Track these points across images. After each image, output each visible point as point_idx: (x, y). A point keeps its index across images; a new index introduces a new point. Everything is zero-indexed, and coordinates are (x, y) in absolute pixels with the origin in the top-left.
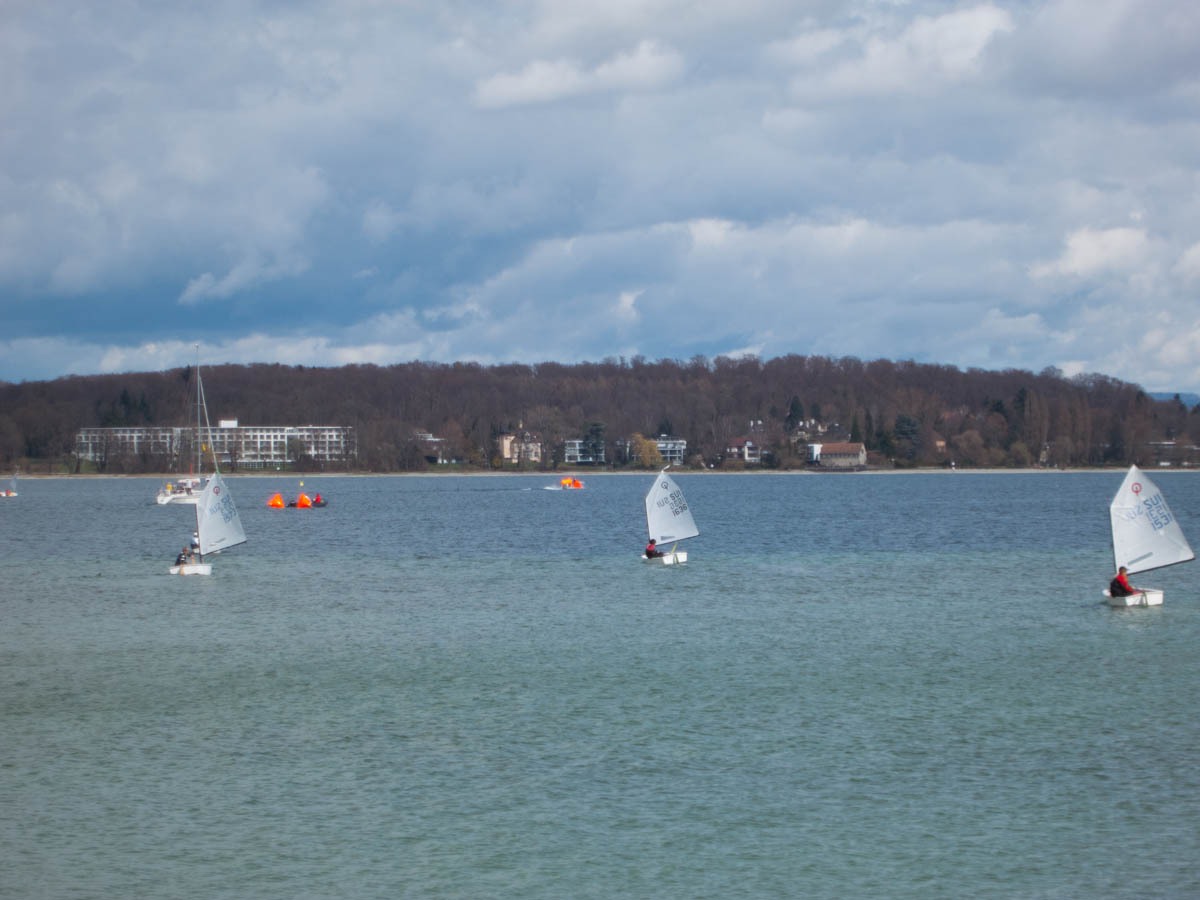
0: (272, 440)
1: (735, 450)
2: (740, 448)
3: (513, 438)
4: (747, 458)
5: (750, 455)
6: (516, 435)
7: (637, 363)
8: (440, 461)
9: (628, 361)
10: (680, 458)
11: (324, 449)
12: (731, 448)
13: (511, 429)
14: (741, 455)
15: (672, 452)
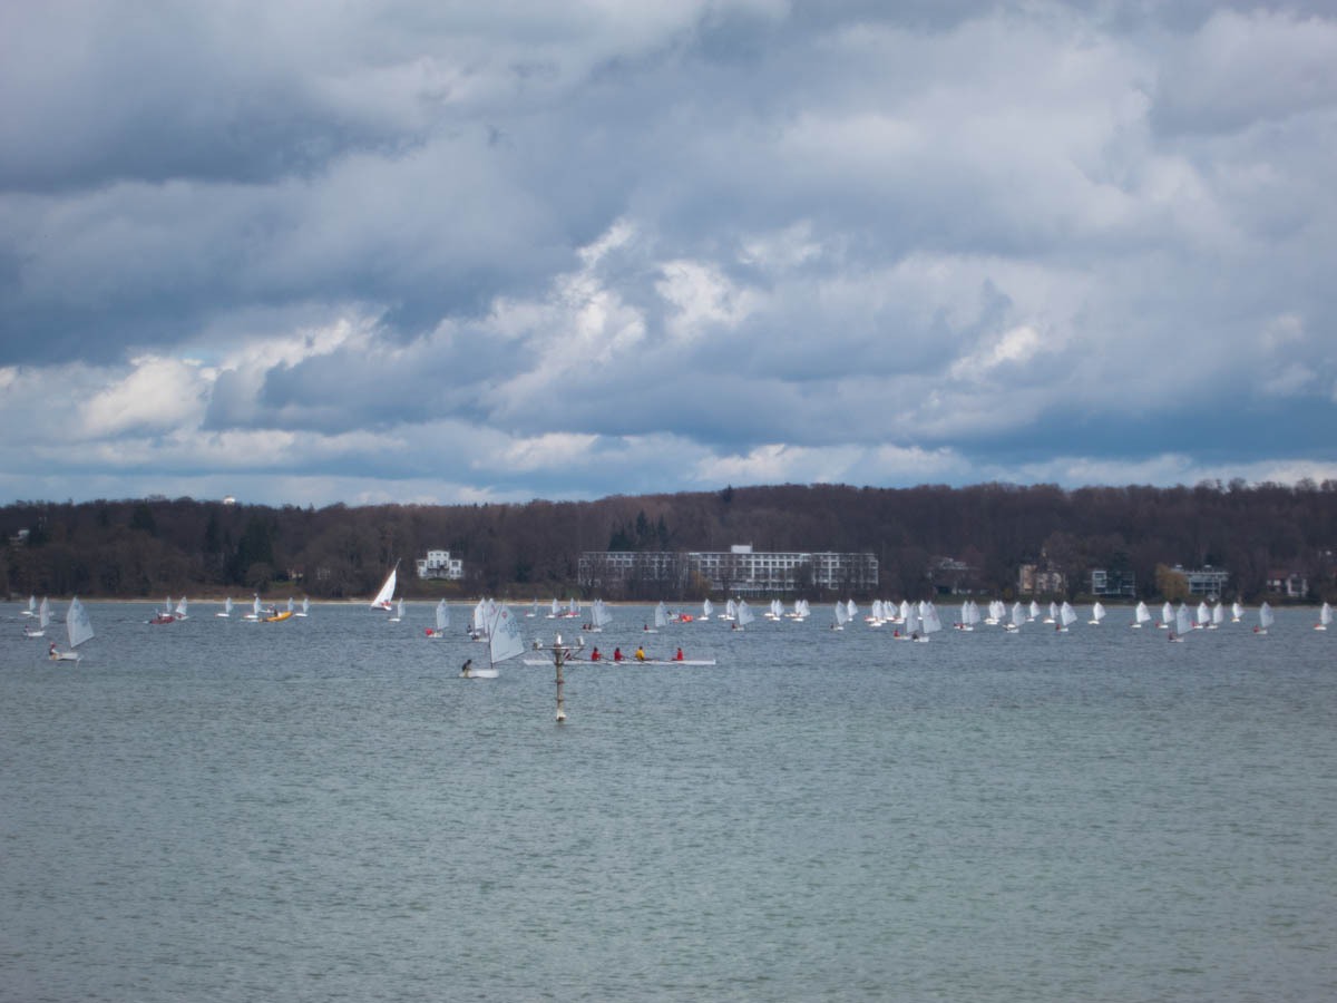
0: (770, 567)
1: (1277, 583)
2: (1283, 581)
3: (1035, 567)
4: (1290, 592)
5: (1293, 589)
6: (1038, 564)
7: (1235, 486)
8: (954, 592)
9: (1225, 483)
10: (1216, 591)
11: (826, 576)
12: (1273, 580)
13: (1033, 557)
14: (1284, 589)
15: (1208, 584)
